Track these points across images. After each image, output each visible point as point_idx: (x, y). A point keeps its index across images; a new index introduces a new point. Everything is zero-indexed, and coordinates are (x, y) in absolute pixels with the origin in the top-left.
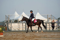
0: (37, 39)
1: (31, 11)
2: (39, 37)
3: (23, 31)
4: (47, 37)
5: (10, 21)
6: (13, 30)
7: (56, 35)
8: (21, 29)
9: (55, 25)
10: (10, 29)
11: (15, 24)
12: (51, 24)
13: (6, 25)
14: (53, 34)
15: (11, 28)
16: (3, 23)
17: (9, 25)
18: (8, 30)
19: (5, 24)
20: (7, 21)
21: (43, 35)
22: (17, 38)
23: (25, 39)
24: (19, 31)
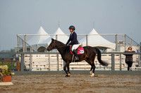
0: (93, 90)
1: (72, 28)
2: (97, 86)
3: (57, 72)
4: (114, 87)
5: (28, 49)
6: (34, 69)
7: (135, 80)
8: (54, 68)
9: (135, 57)
10: (28, 67)
11: (39, 55)
12: (124, 57)
13: (18, 59)
14: (128, 79)
15: (29, 65)
16: (12, 53)
17: (27, 59)
18: (22, 69)
19: (17, 55)
20: (22, 50)
21: (106, 81)
22: (44, 89)
23: (64, 90)
24: (49, 73)
